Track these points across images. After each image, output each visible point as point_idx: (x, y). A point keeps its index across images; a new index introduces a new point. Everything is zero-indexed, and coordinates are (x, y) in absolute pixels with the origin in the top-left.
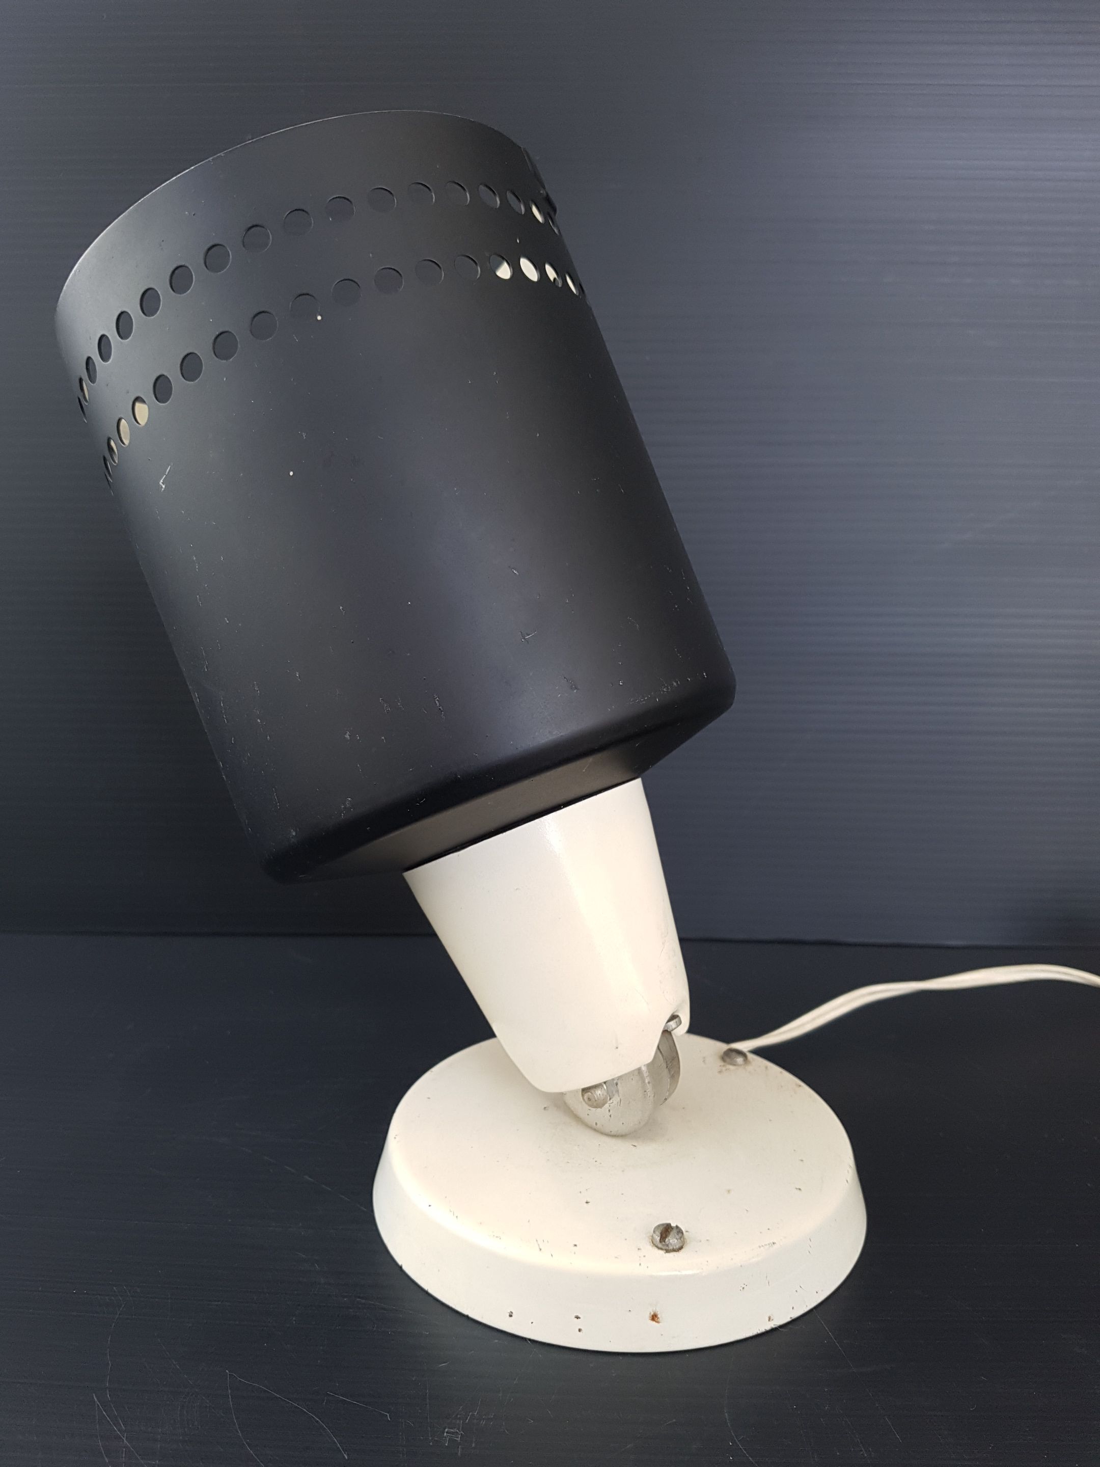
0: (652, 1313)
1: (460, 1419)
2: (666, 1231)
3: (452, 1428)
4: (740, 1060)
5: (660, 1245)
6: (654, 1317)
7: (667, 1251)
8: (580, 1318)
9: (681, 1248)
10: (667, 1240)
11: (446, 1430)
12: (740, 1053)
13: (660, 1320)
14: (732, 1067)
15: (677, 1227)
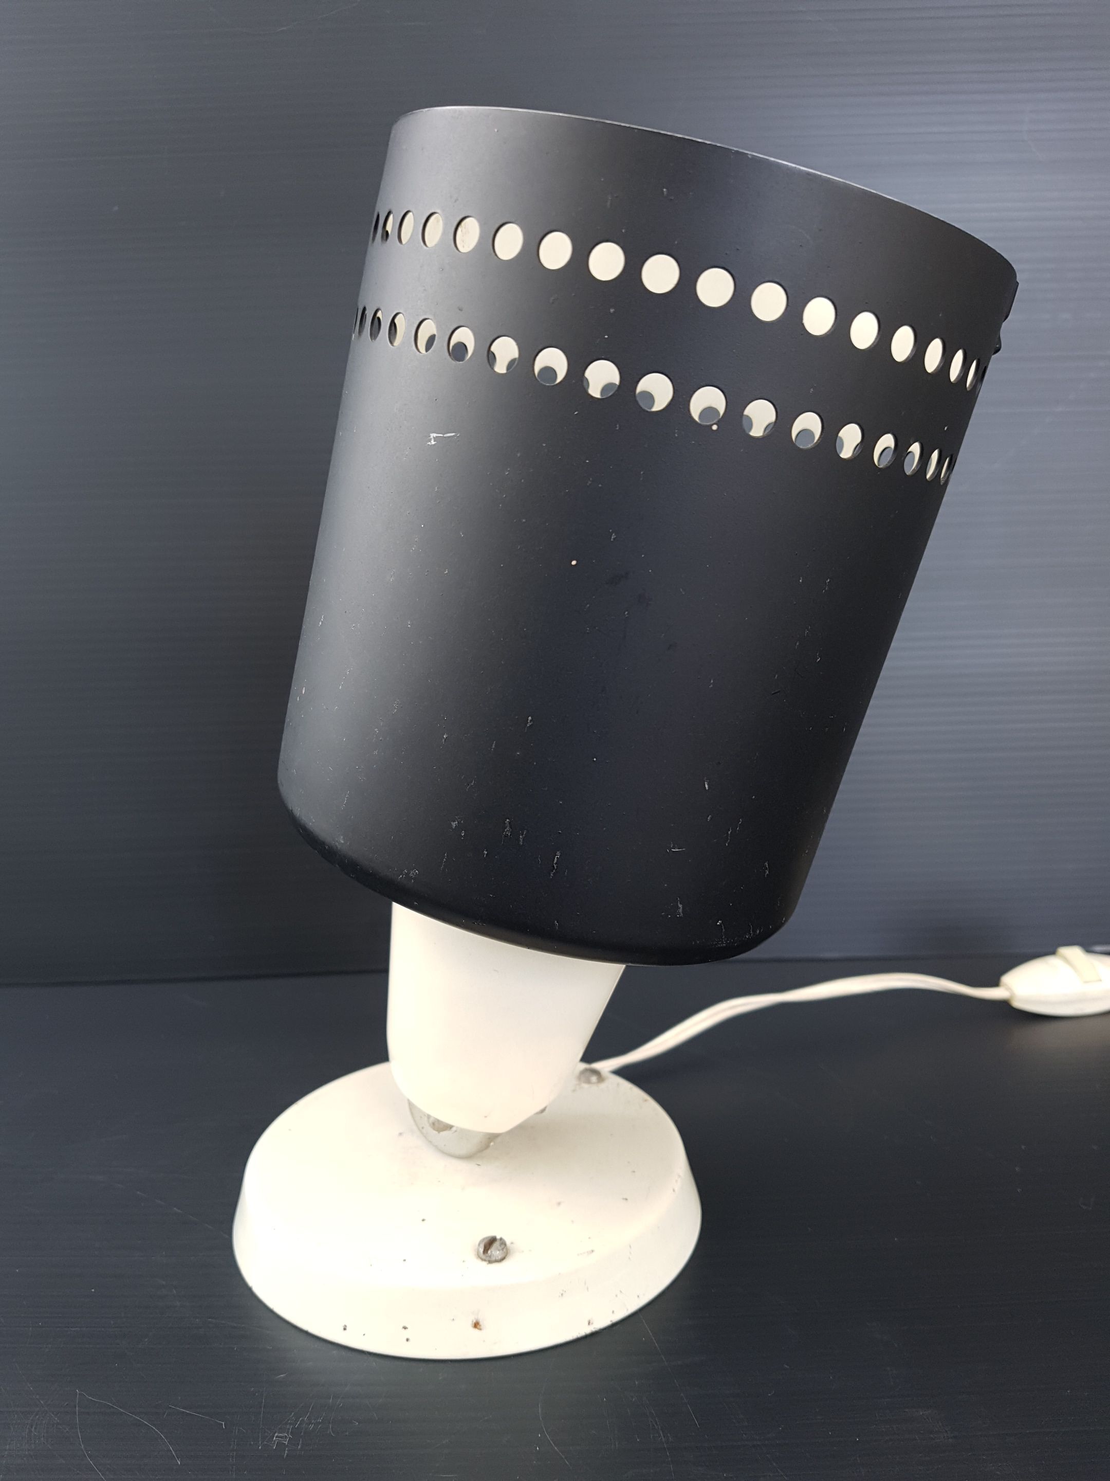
0: (474, 1321)
1: (290, 1424)
2: (490, 1243)
3: (281, 1433)
4: (594, 1079)
5: (484, 1257)
6: (476, 1325)
7: (490, 1262)
8: (407, 1328)
9: (503, 1259)
10: (489, 1252)
11: (276, 1434)
12: (596, 1072)
13: (482, 1327)
14: (586, 1086)
15: (501, 1239)
